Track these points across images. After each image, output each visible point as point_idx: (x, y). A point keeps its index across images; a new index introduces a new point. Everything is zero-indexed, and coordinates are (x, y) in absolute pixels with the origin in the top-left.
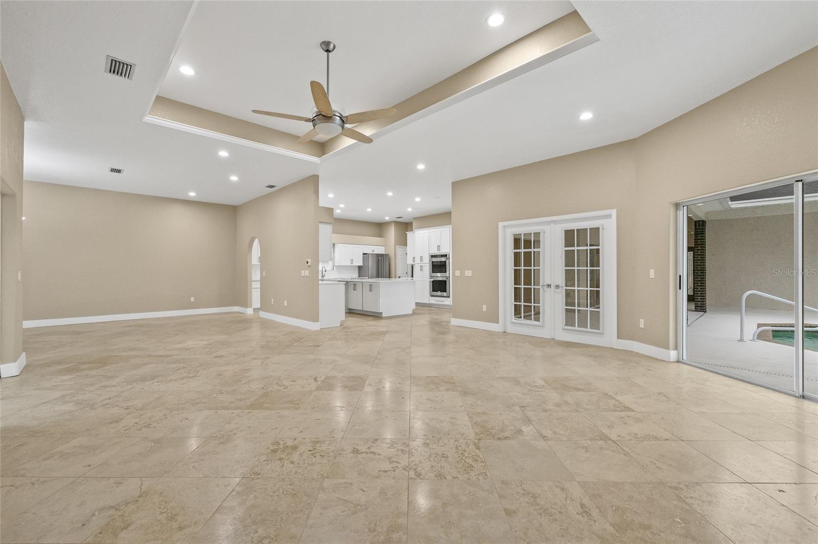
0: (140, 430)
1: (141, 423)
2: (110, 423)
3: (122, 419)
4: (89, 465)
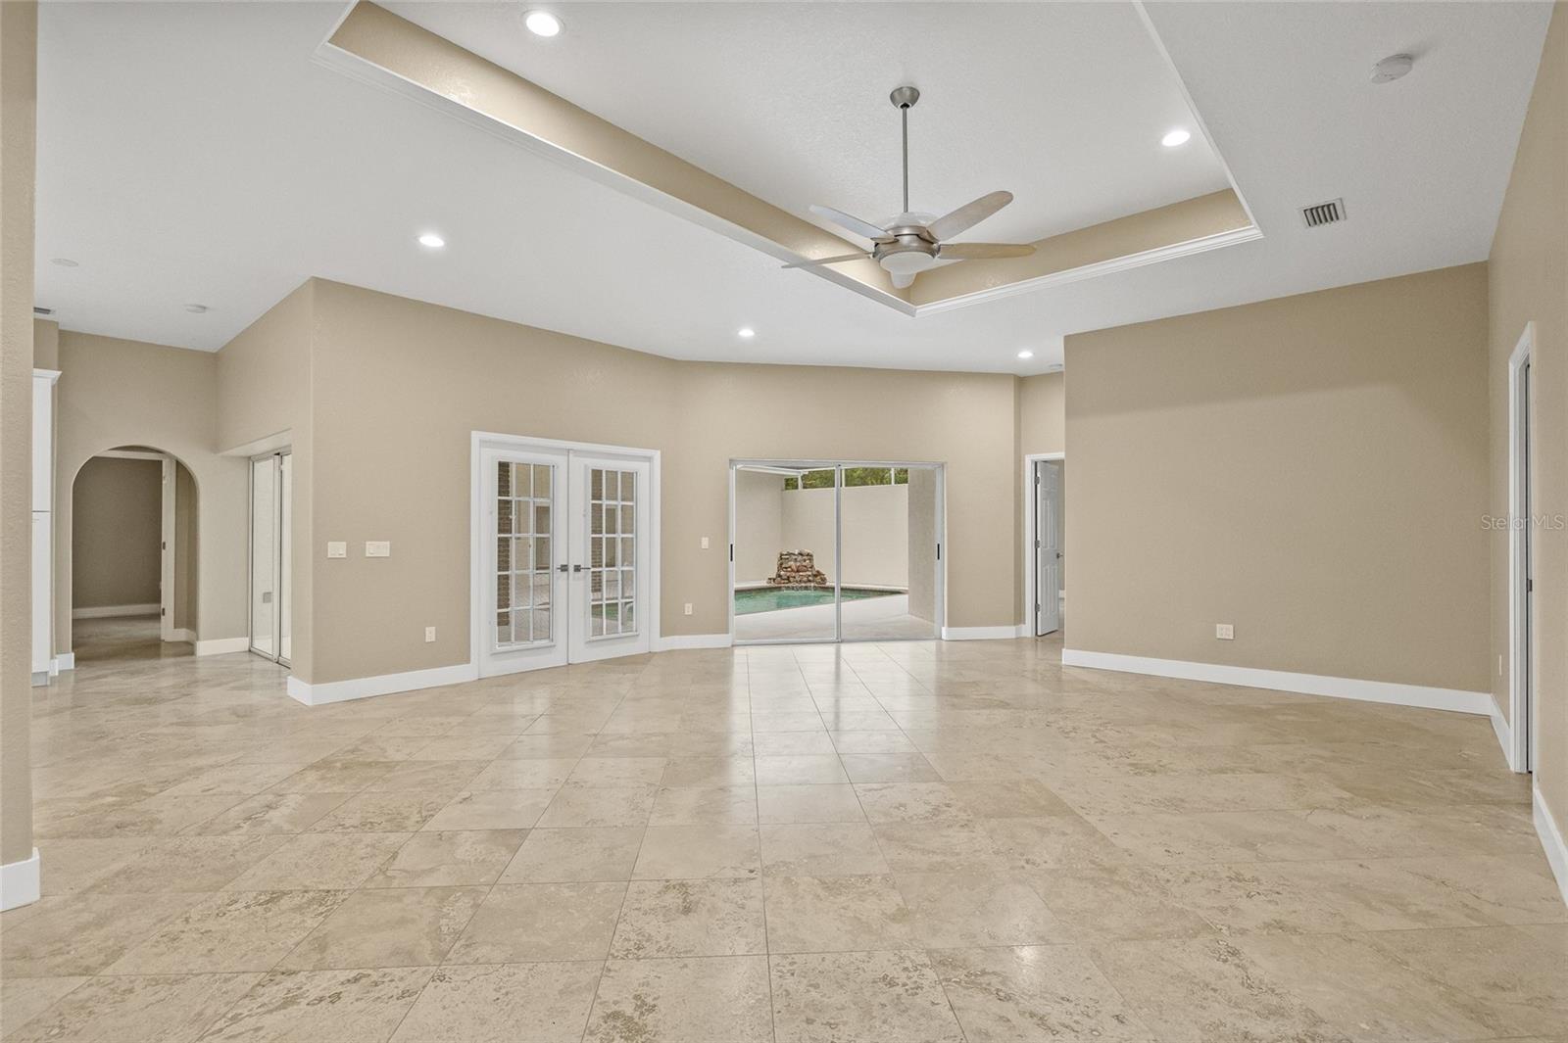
0: (1255, 879)
1: (1241, 892)
2: (1295, 930)
3: (1267, 925)
4: (1361, 866)
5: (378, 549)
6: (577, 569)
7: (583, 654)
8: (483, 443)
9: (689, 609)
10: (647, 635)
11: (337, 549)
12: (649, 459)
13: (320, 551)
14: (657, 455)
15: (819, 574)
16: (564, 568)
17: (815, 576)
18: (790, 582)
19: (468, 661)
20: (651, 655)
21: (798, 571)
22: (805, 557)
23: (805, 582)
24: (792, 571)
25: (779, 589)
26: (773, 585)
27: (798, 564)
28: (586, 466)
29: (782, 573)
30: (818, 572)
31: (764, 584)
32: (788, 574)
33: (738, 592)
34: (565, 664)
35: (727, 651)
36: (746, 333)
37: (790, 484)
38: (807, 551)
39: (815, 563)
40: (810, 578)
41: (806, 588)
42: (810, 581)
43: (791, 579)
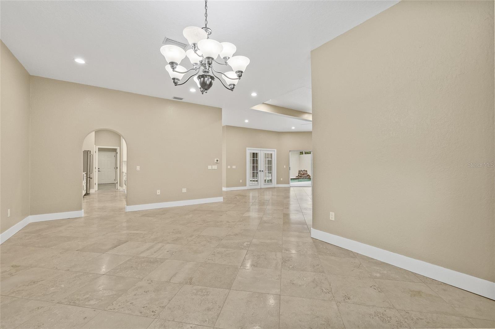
5: (234, 167)
6: (262, 171)
7: (263, 187)
8: (248, 149)
9: (282, 179)
10: (274, 184)
11: (229, 167)
12: (274, 151)
13: (227, 167)
14: (276, 150)
16: (260, 171)
19: (246, 186)
20: (275, 188)
21: (304, 175)
22: (305, 171)
23: (305, 177)
24: (302, 174)
25: (299, 179)
26: (297, 178)
28: (264, 153)
29: (299, 175)
30: (308, 175)
31: (295, 178)
33: (291, 179)
34: (260, 188)
35: (289, 188)
36: (293, 128)
37: (301, 153)
39: (308, 173)
41: (305, 179)
43: (302, 176)
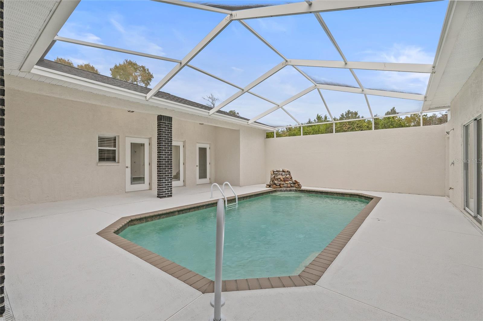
15: (296, 182)
17: (295, 184)
18: (281, 187)
21: (284, 181)
22: (286, 173)
23: (289, 187)
24: (281, 181)
26: (270, 189)
27: (284, 177)
29: (275, 182)
30: (295, 181)
31: (263, 188)
32: (280, 183)
37: (269, 135)
38: (286, 169)
39: (292, 176)
40: (292, 185)
41: (290, 190)
42: (292, 187)
43: (282, 186)
